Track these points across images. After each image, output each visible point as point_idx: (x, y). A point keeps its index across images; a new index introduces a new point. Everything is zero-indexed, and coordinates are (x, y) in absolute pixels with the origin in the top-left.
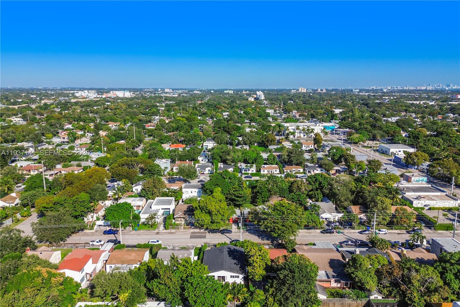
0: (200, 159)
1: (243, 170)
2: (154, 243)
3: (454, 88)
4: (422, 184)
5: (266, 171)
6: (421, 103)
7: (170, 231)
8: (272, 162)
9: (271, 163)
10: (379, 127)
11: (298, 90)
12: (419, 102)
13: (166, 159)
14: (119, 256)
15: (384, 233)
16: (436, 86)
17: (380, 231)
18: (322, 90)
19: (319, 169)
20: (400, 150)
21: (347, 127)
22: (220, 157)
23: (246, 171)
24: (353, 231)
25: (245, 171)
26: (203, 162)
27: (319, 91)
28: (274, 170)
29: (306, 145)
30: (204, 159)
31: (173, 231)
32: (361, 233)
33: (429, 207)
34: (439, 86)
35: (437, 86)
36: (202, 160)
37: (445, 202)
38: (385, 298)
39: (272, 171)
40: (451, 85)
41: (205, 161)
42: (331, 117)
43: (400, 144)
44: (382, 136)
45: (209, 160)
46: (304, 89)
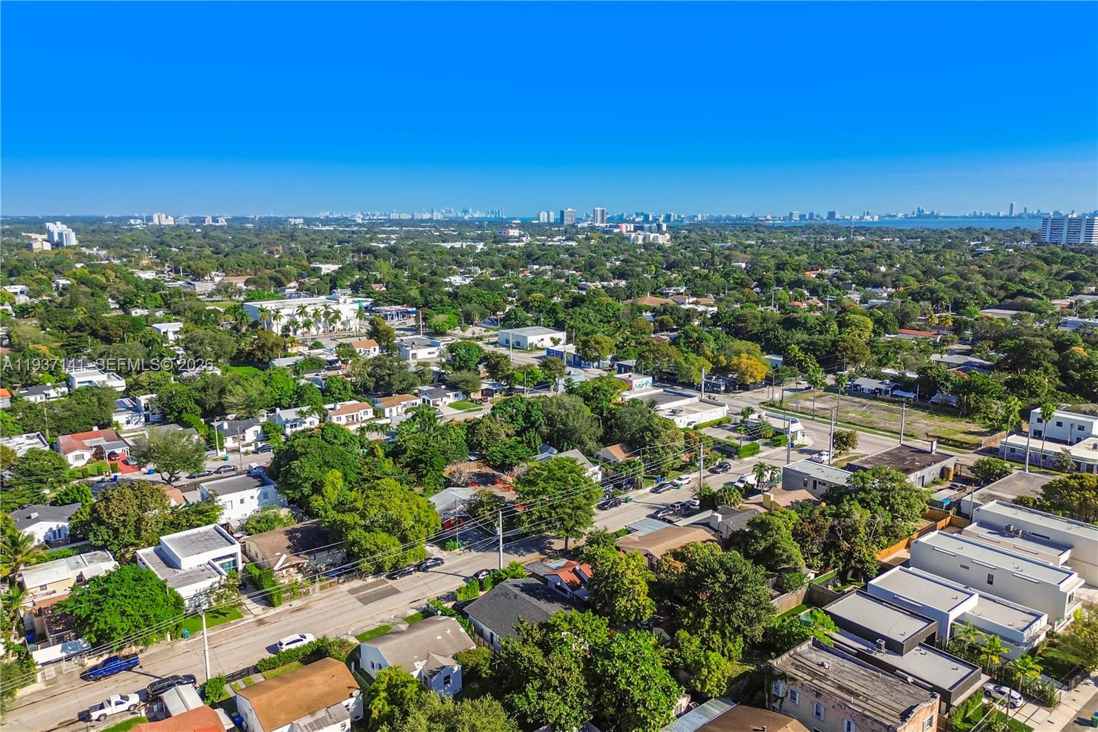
0: (120, 418)
1: (288, 425)
2: (298, 644)
3: (475, 216)
4: (647, 390)
5: (343, 417)
6: (465, 245)
7: (288, 607)
8: (340, 394)
9: (340, 396)
10: (464, 296)
11: (150, 219)
12: (460, 243)
13: (24, 436)
14: (283, 699)
15: (687, 481)
16: (444, 211)
17: (680, 479)
18: (215, 220)
19: (451, 394)
20: (542, 337)
21: (391, 301)
22: (197, 402)
23: (296, 426)
24: (641, 492)
25: (292, 427)
26: (131, 426)
27: (209, 221)
28: (362, 411)
29: (362, 349)
30: (132, 417)
31: (297, 603)
32: (655, 491)
33: (694, 424)
34: (450, 212)
35: (446, 211)
36: (128, 422)
37: (711, 412)
38: (821, 574)
39: (357, 415)
40: (470, 211)
41: (136, 423)
42: (331, 282)
43: (528, 326)
44: (483, 316)
45: (147, 420)
46: (167, 218)
